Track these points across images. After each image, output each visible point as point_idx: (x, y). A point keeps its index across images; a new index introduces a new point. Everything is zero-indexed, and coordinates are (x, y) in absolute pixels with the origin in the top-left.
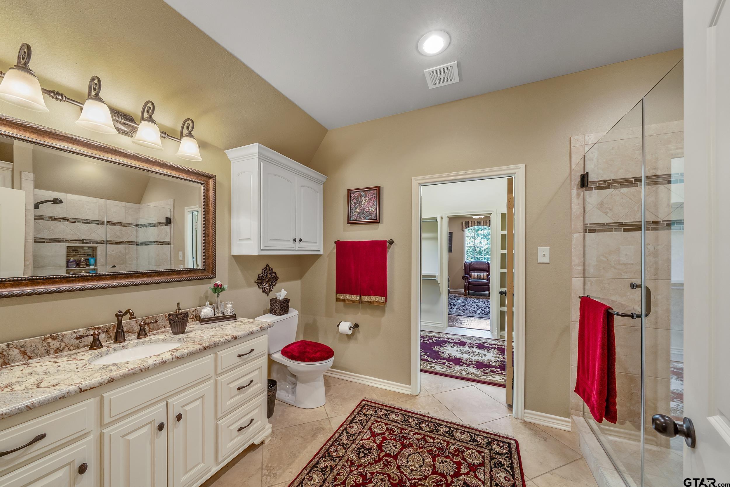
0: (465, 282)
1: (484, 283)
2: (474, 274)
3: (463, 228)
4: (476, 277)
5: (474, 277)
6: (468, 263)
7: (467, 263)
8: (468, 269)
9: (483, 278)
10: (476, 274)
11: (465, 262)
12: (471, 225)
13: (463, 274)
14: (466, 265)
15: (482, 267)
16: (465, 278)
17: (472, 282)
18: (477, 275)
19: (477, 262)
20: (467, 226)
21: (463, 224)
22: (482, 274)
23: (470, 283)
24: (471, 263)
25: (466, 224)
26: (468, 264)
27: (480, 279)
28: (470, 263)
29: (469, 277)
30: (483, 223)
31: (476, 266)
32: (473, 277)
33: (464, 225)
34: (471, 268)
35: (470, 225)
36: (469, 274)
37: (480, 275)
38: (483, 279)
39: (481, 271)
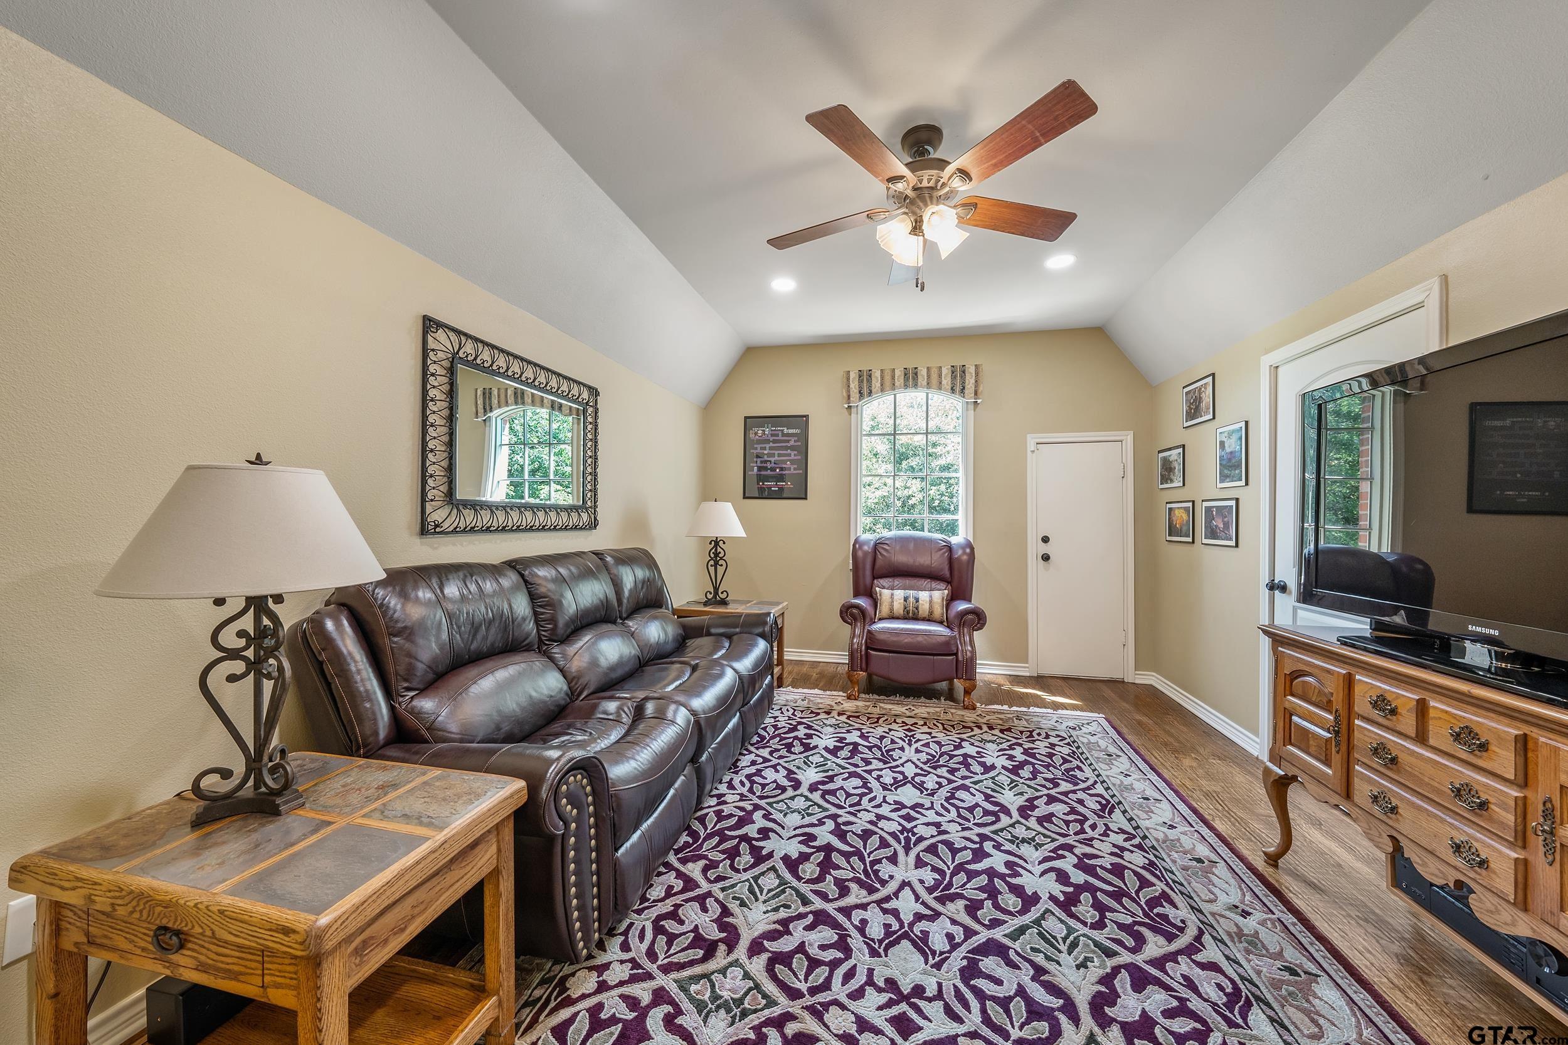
0: (853, 636)
1: (934, 640)
2: (893, 596)
3: (849, 397)
4: (898, 608)
5: (891, 610)
6: (866, 542)
7: (862, 544)
8: (868, 573)
9: (931, 613)
10: (899, 594)
11: (856, 541)
12: (878, 385)
13: (844, 593)
14: (860, 554)
15: (924, 560)
16: (852, 615)
17: (882, 637)
18: (906, 599)
19: (903, 541)
20: (865, 391)
21: (848, 379)
22: (924, 596)
23: (873, 643)
24: (878, 545)
25: (861, 381)
26: (866, 548)
27: (916, 618)
28: (876, 545)
29: (870, 609)
30: (929, 376)
31: (902, 558)
32: (884, 609)
33: (854, 386)
34: (877, 567)
35: (876, 384)
36: (870, 594)
37: (917, 600)
38: (929, 619)
39: (925, 583)
